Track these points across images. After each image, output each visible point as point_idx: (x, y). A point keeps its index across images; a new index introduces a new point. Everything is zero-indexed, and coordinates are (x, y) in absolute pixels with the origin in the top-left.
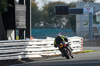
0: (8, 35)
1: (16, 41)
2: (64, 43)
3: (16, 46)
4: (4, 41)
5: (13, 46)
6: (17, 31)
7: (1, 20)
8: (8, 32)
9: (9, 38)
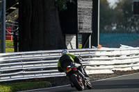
0: (67, 42)
1: (77, 50)
2: (74, 65)
8: (67, 38)
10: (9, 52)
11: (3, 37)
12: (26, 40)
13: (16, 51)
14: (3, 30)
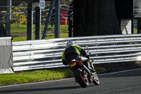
0: (122, 27)
1: (133, 35)
3: (133, 43)
4: (116, 36)
5: (129, 43)
6: (135, 22)
7: (113, 5)
8: (123, 22)
9: (124, 32)
10: (63, 37)
11: (57, 22)
12: (80, 25)
13: (70, 36)
14: (57, 15)
